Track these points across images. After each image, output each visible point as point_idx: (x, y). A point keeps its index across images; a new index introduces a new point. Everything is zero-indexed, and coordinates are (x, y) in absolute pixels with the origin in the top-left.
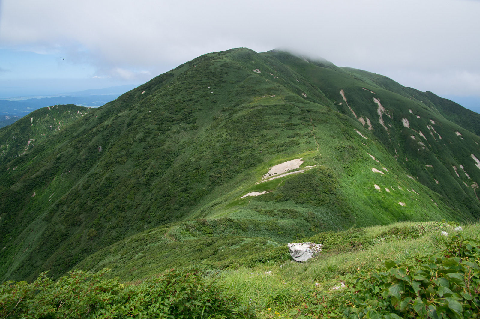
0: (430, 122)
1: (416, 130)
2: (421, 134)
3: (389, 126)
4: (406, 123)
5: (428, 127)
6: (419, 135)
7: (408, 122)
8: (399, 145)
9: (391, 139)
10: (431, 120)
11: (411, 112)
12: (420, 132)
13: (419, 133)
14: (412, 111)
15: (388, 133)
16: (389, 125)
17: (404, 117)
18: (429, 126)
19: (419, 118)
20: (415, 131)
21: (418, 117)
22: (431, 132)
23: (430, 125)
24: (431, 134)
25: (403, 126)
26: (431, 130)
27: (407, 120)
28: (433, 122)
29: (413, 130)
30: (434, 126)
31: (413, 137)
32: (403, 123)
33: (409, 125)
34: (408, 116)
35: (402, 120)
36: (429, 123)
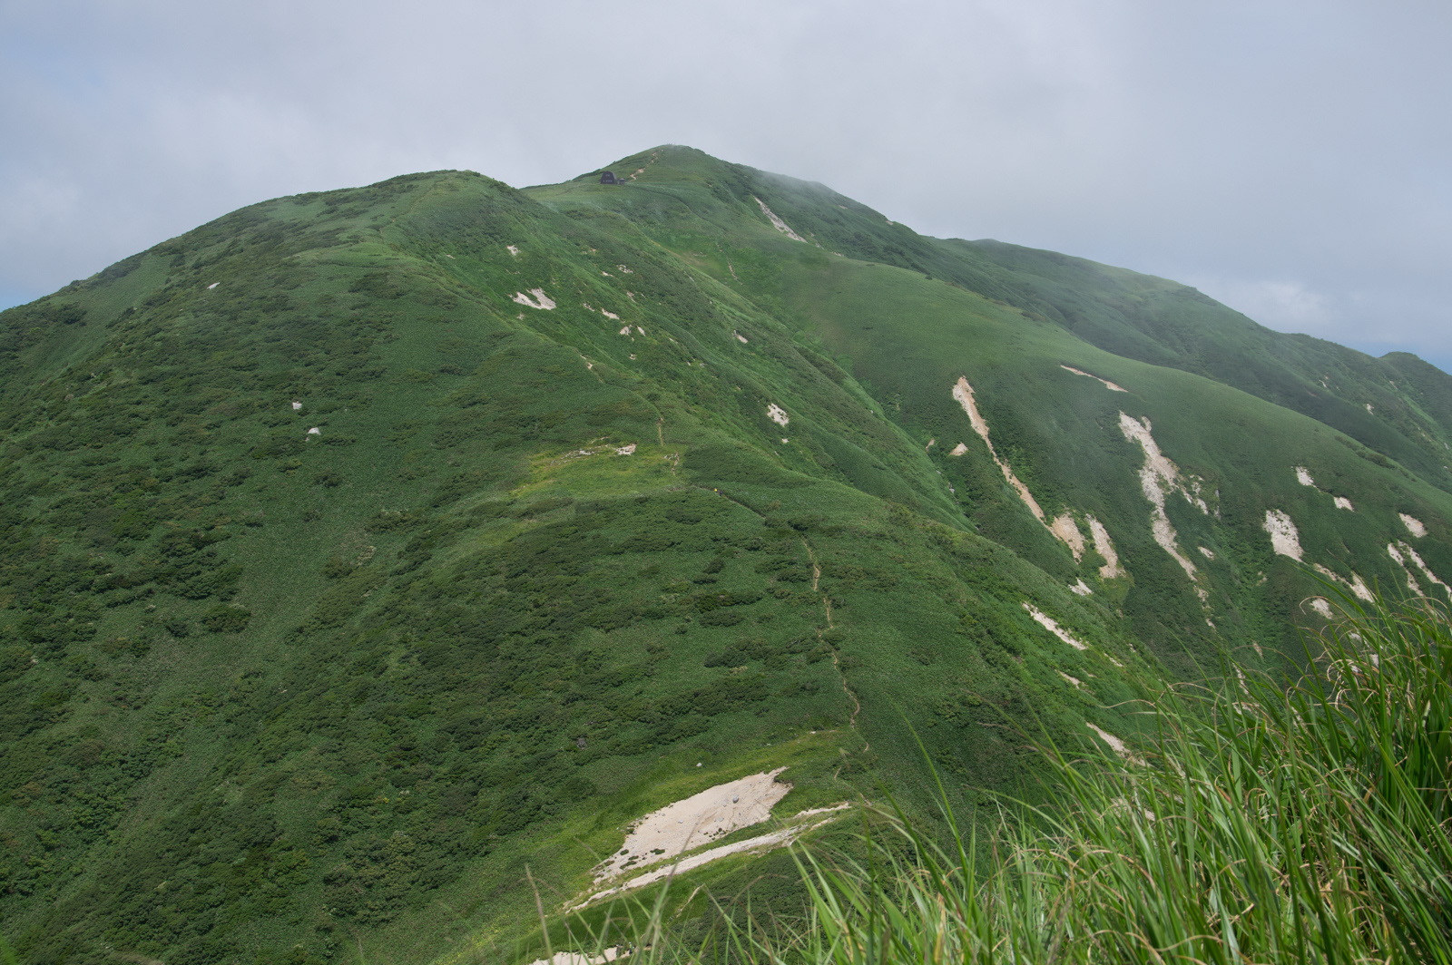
0: (1402, 524)
1: (1335, 571)
2: (1361, 591)
3: (1202, 556)
4: (1284, 538)
5: (1392, 551)
6: (1353, 595)
7: (1293, 531)
8: (1258, 650)
9: (1213, 621)
10: (1405, 519)
11: (1304, 478)
12: (1356, 579)
13: (1352, 583)
14: (1311, 473)
15: (1201, 593)
16: (1203, 550)
17: (1271, 507)
18: (1396, 547)
19: (1344, 509)
20: (1333, 577)
21: (1342, 503)
22: (1410, 577)
23: (1400, 544)
24: (1413, 586)
25: (1272, 553)
26: (1409, 564)
27: (1287, 522)
28: (1415, 527)
29: (1322, 570)
30: (1420, 546)
31: (1320, 605)
32: (1268, 536)
33: (1301, 544)
34: (1290, 501)
35: (1264, 520)
36: (1400, 534)
